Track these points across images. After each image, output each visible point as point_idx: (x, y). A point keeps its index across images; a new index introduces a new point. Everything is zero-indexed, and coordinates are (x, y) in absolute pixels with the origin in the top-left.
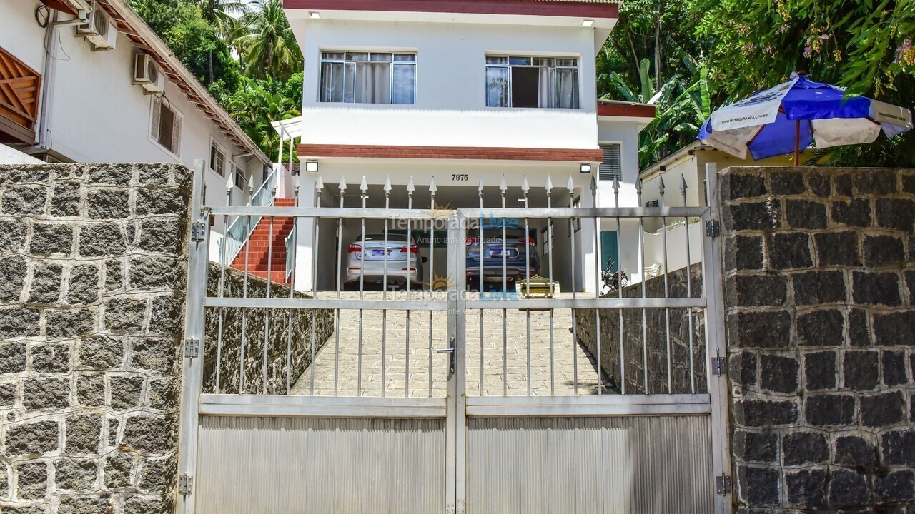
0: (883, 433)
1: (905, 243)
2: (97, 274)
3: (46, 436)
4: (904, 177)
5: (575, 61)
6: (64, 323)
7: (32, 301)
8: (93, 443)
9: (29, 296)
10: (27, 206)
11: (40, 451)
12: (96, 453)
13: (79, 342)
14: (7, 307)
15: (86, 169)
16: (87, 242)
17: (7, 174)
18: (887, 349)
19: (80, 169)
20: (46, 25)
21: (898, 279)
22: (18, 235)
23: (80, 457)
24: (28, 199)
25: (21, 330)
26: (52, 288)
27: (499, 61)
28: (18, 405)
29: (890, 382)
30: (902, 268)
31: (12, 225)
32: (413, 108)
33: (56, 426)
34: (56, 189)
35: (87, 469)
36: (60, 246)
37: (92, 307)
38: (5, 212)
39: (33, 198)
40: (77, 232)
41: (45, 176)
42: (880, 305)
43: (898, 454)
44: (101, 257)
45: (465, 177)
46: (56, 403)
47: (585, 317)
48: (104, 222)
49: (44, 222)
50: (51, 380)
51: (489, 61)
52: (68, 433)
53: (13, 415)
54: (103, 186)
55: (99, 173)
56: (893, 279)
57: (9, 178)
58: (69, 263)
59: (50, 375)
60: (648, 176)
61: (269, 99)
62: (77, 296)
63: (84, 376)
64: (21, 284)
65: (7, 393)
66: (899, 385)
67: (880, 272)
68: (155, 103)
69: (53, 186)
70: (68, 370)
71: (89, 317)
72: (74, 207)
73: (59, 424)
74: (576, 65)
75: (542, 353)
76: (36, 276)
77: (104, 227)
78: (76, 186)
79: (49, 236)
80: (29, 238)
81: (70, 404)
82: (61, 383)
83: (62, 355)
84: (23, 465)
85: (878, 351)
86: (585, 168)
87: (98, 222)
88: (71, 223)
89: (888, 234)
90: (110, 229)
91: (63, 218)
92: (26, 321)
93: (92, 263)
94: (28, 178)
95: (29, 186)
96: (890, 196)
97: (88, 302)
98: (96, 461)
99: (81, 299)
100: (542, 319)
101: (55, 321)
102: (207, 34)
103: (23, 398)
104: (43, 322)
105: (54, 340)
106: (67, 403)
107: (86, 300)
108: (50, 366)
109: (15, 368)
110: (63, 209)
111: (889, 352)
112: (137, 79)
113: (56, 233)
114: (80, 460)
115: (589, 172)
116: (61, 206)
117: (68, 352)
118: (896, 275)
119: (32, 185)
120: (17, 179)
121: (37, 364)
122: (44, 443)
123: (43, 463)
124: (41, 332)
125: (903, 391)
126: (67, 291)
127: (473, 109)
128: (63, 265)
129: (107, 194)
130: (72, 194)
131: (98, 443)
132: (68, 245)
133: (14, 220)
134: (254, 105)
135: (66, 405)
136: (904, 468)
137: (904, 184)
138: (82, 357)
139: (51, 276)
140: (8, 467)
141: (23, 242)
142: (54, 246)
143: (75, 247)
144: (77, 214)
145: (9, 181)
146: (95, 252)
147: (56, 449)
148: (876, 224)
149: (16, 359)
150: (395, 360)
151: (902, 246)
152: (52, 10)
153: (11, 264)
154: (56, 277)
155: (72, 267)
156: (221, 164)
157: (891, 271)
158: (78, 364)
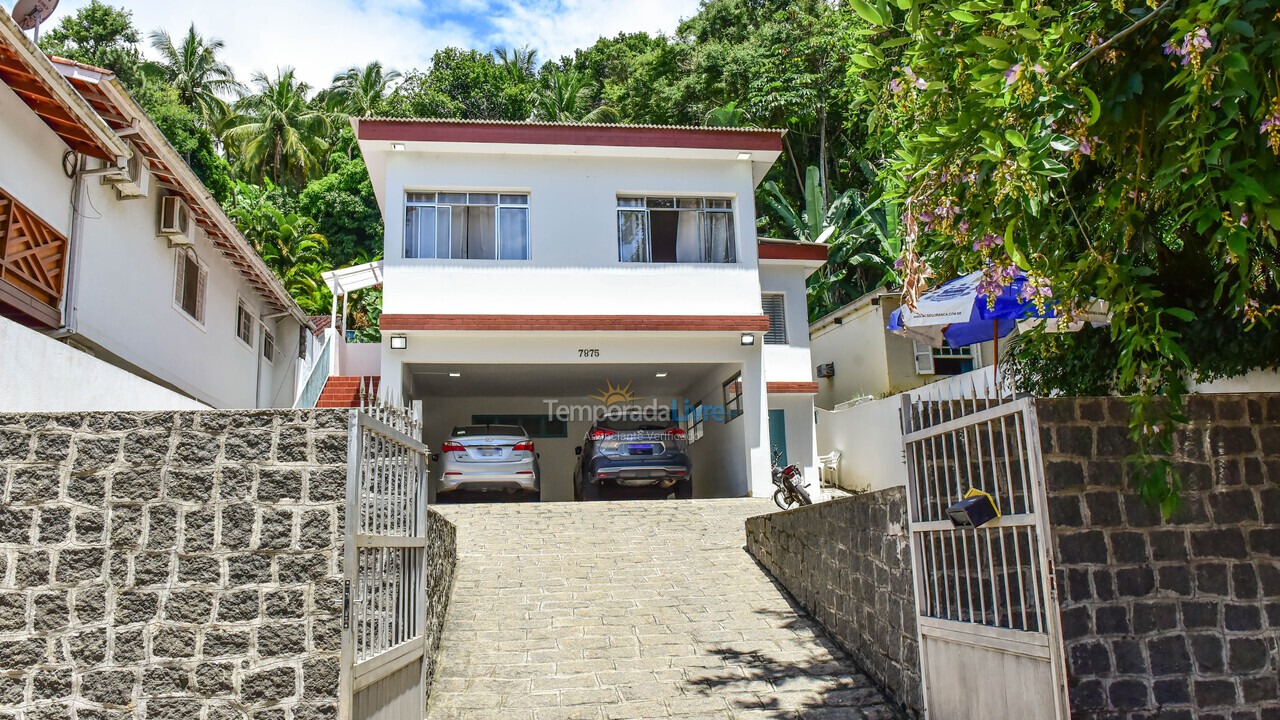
0: (1072, 645)
1: (1085, 467)
2: (329, 519)
3: (283, 682)
4: (1081, 406)
5: (729, 203)
6: (297, 568)
7: (263, 548)
8: (332, 686)
9: (259, 543)
10: (252, 452)
11: (277, 697)
12: (335, 696)
13: (313, 587)
14: (236, 554)
15: (312, 415)
16: (316, 487)
17: (228, 420)
18: (1072, 567)
19: (306, 414)
20: (74, 172)
21: (1079, 501)
22: (243, 481)
23: (318, 702)
24: (251, 445)
25: (251, 577)
26: (283, 534)
27: (633, 203)
28: (253, 652)
29: (1076, 599)
30: (1083, 491)
31: (237, 471)
32: (527, 266)
33: (293, 671)
34: (281, 435)
35: (325, 713)
36: (289, 491)
37: (325, 552)
38: (228, 459)
39: (257, 443)
40: (306, 478)
41: (269, 422)
42: (1063, 526)
43: (1086, 664)
44: (331, 502)
45: (596, 352)
46: (291, 648)
47: (764, 534)
48: (333, 466)
49: (271, 468)
50: (286, 626)
51: (622, 202)
52: (306, 678)
53: (247, 662)
54: (330, 431)
55: (325, 419)
56: (1074, 501)
57: (231, 424)
58: (299, 509)
59: (284, 621)
60: (819, 330)
61: (280, 220)
62: (310, 541)
63: (319, 620)
64: (250, 531)
65: (241, 641)
66: (1085, 600)
67: (1063, 495)
68: (179, 256)
69: (278, 432)
70: (302, 615)
71: (322, 562)
72: (301, 453)
73: (297, 670)
74: (730, 208)
75: (718, 579)
76: (265, 522)
77: (333, 472)
78: (301, 431)
79: (278, 482)
80: (255, 484)
81: (307, 649)
82: (296, 628)
83: (297, 600)
84: (260, 713)
85: (1064, 569)
86: (747, 339)
87: (326, 467)
88: (300, 468)
89: (1068, 460)
90: (340, 474)
91: (290, 463)
92: (257, 568)
93: (323, 508)
94: (250, 423)
95: (252, 432)
96: (1069, 424)
97: (321, 546)
98: (335, 704)
99: (314, 544)
100: (707, 536)
101: (288, 567)
102: (185, 125)
103: (257, 645)
104: (275, 568)
105: (287, 586)
106: (303, 648)
107: (318, 544)
108: (285, 612)
109: (247, 616)
110: (289, 454)
111: (1074, 569)
112: (164, 230)
113: (285, 478)
114: (319, 704)
115: (752, 344)
116: (287, 451)
117: (303, 597)
118: (1077, 497)
119: (256, 431)
120: (240, 425)
121: (271, 610)
122: (281, 689)
123: (280, 710)
124: (273, 578)
125: (1088, 606)
126: (298, 537)
127: (603, 266)
128: (293, 510)
129: (335, 439)
130: (298, 439)
131: (336, 686)
132: (297, 490)
133: (239, 467)
134: (259, 229)
135: (302, 650)
136: (1092, 677)
137: (1082, 413)
138: (317, 602)
139: (281, 522)
140: (244, 715)
141: (249, 488)
142: (282, 492)
143: (305, 493)
144: (304, 459)
145: (231, 427)
146: (325, 497)
147: (293, 695)
148: (1057, 450)
149: (249, 606)
150: (546, 593)
151: (1082, 470)
152: (79, 155)
153: (238, 511)
154: (286, 522)
155: (302, 512)
156: (248, 328)
157: (1073, 494)
158: (312, 609)
